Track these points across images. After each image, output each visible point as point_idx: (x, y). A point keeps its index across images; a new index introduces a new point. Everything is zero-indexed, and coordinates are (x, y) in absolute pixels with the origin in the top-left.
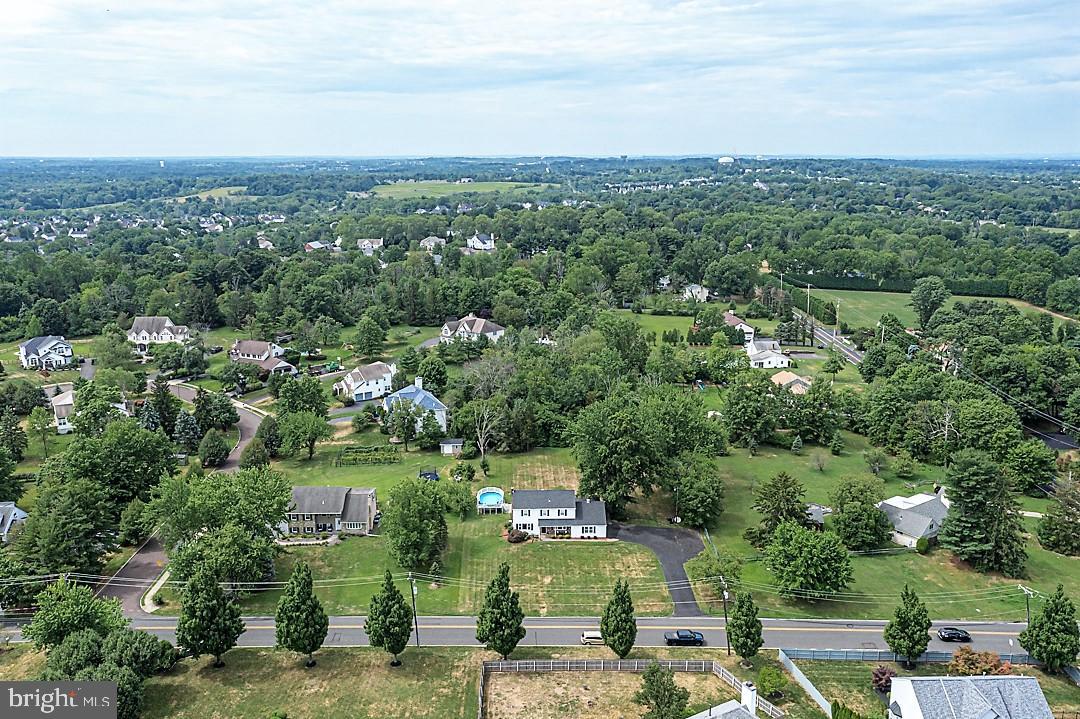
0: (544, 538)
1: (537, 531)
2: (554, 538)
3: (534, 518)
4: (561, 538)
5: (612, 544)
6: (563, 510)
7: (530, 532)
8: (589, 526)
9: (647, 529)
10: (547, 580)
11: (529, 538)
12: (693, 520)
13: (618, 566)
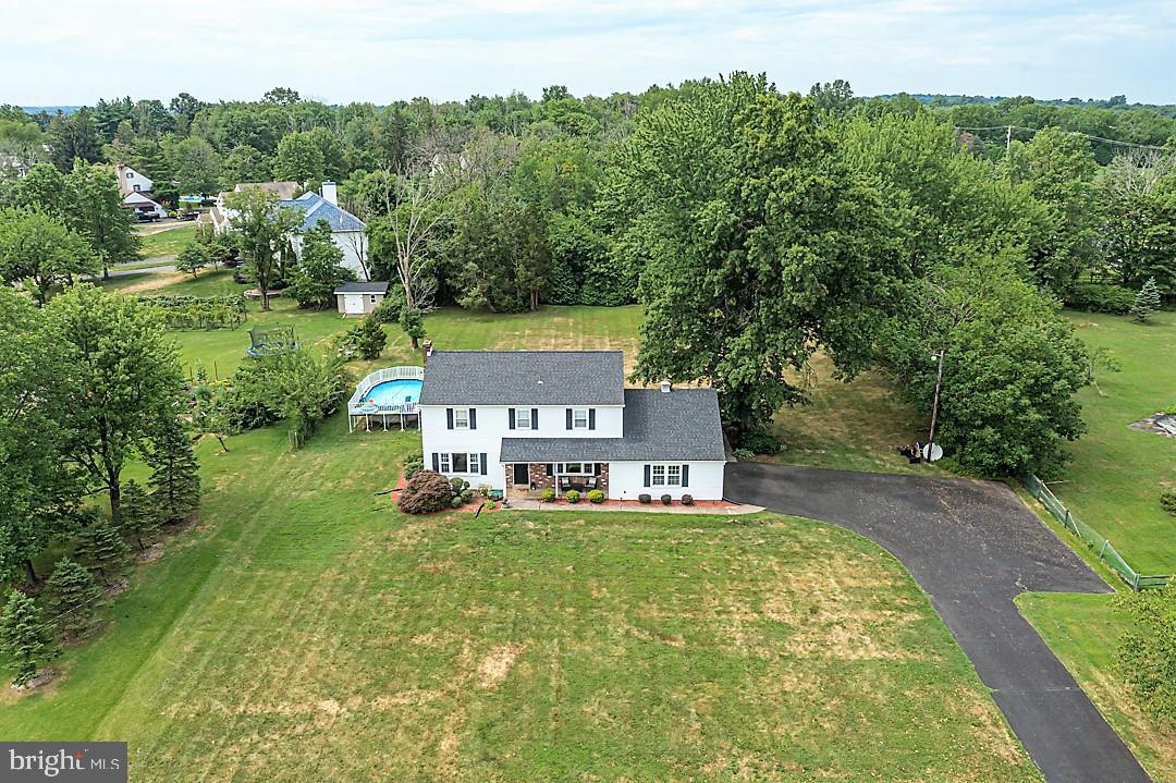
0: (521, 500)
1: (496, 477)
2: (552, 500)
3: (489, 433)
4: (576, 501)
5: (745, 522)
6: (581, 411)
7: (474, 480)
8: (666, 464)
9: (848, 477)
10: (495, 668)
11: (468, 500)
12: (996, 449)
13: (775, 608)
